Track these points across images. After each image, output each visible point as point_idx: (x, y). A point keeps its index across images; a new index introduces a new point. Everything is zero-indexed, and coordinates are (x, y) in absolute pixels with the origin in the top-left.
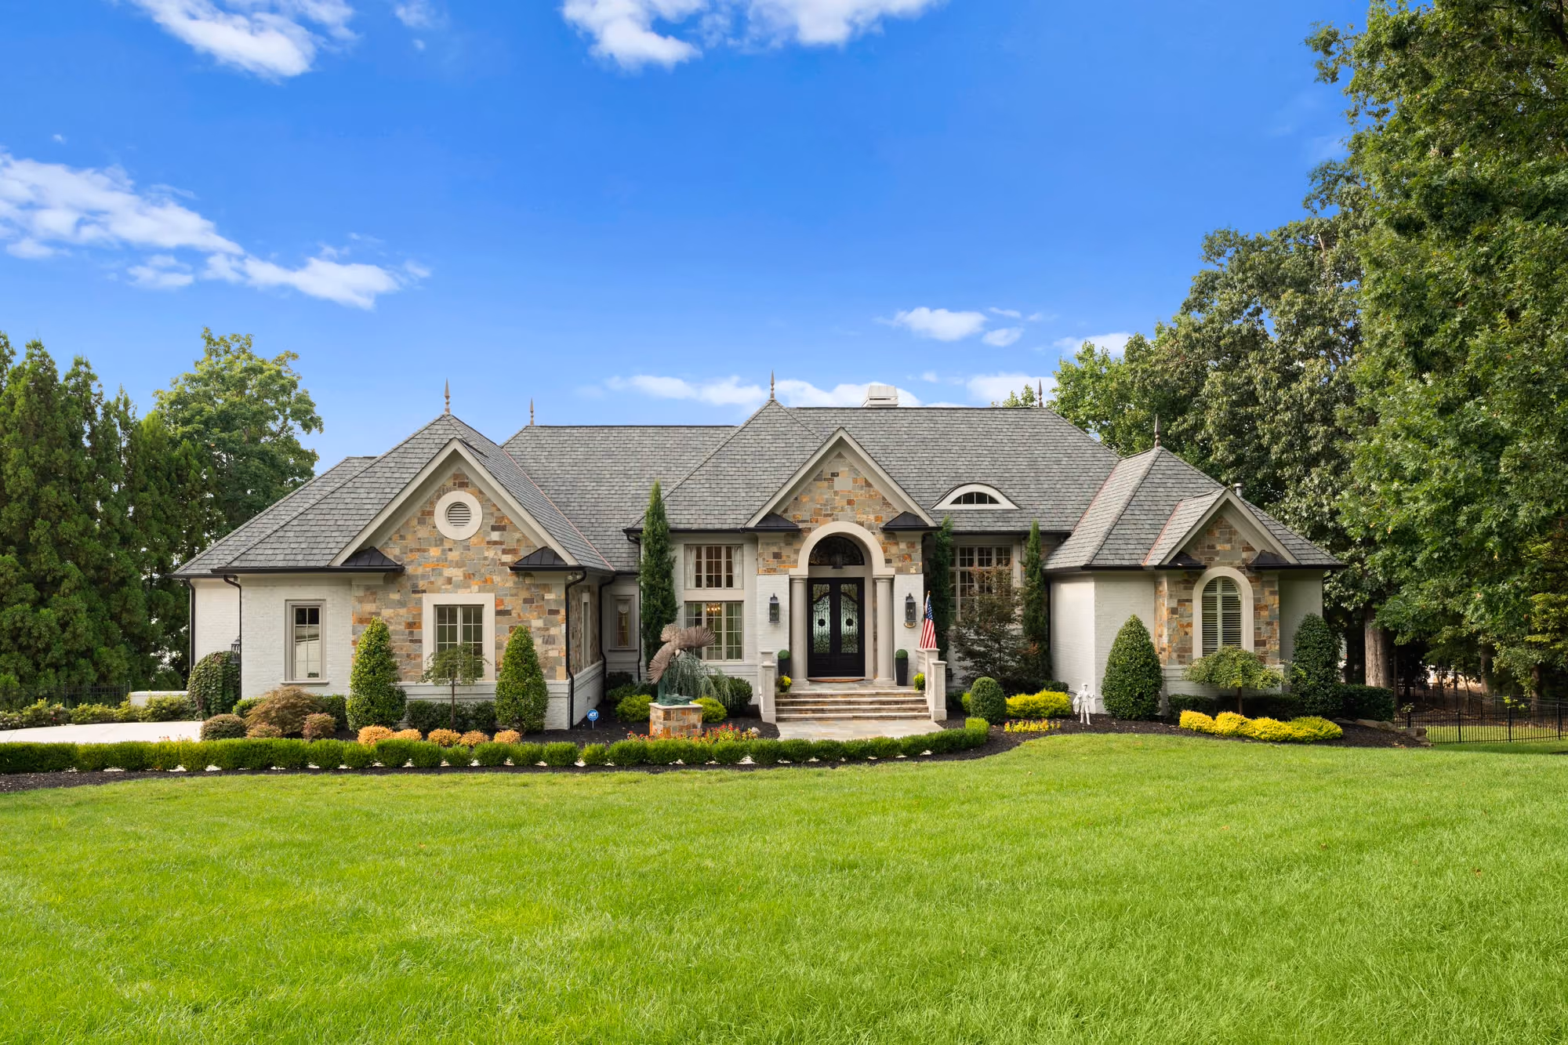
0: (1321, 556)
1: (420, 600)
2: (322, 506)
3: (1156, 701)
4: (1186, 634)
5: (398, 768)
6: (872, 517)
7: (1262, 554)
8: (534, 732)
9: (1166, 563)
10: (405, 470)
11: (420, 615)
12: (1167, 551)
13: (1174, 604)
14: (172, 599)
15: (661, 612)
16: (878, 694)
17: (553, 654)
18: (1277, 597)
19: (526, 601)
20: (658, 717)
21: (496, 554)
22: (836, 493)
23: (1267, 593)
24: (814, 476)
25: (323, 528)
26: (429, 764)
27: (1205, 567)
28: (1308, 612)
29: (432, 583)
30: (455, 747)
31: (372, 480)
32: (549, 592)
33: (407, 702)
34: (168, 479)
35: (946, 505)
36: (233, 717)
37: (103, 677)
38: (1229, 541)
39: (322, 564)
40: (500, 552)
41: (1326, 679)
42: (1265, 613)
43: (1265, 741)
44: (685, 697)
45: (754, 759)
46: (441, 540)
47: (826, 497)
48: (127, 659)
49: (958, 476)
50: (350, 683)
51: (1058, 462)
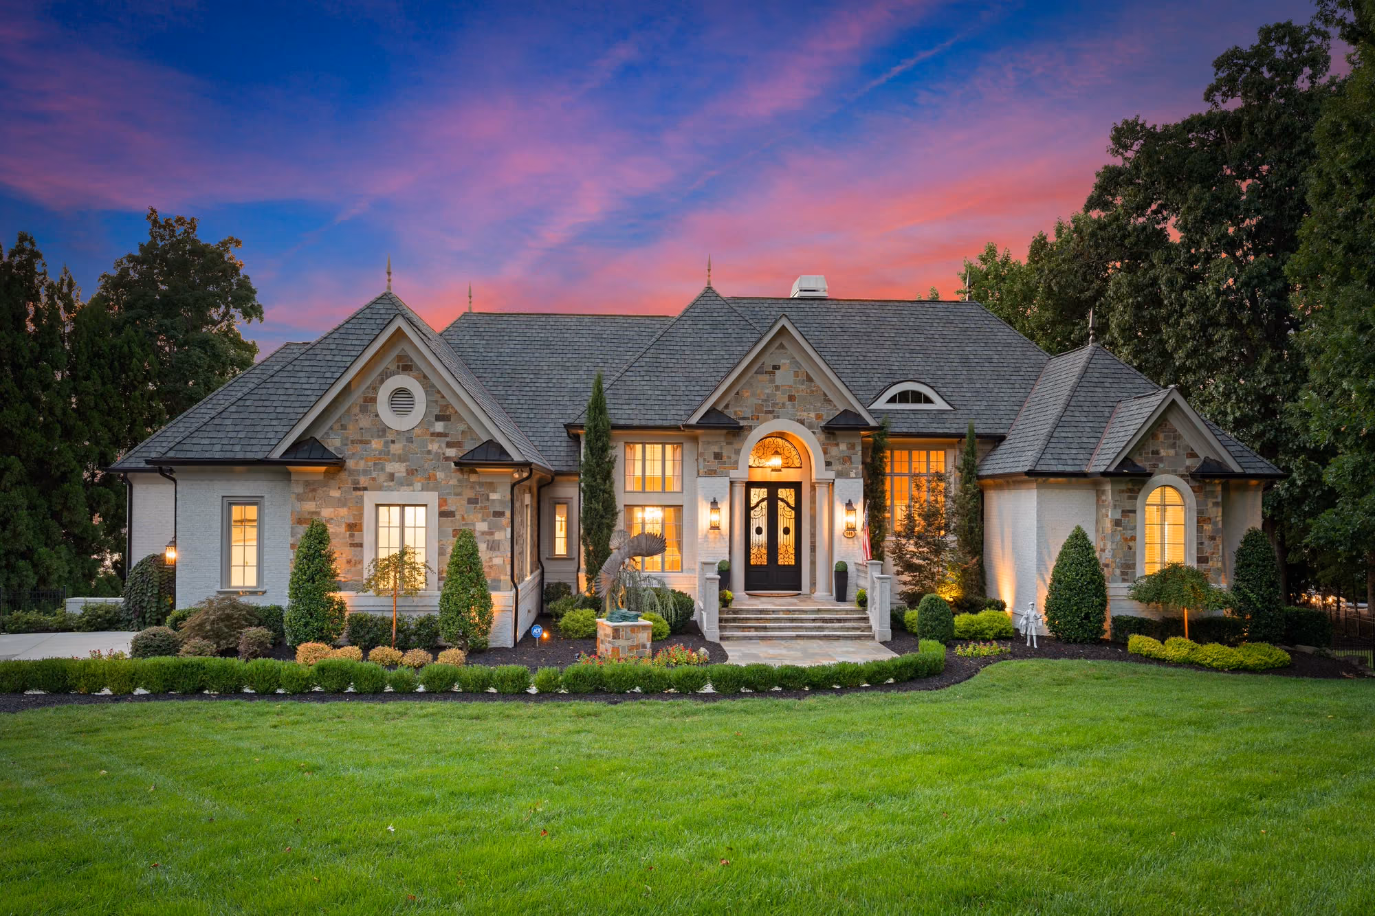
0: (1262, 465)
1: (360, 501)
2: (260, 391)
3: (1102, 621)
4: (1130, 548)
5: (338, 694)
6: (812, 415)
7: (1206, 462)
8: (477, 652)
9: (1112, 469)
10: (345, 353)
11: (361, 516)
12: (1113, 456)
13: (1118, 516)
14: (113, 496)
15: (602, 517)
16: (819, 611)
17: (497, 561)
18: (1220, 509)
19: (470, 501)
20: (606, 635)
21: (440, 447)
22: (777, 388)
23: (1210, 505)
24: (755, 368)
25: (262, 416)
26: (373, 690)
27: (1150, 475)
28: (1250, 527)
29: (374, 479)
30: (400, 670)
31: (312, 363)
32: (494, 491)
33: (347, 614)
34: (110, 368)
35: (881, 404)
36: (166, 629)
37: (43, 580)
38: (1173, 446)
39: (260, 456)
40: (444, 445)
41: (1270, 601)
42: (1208, 527)
43: (1217, 670)
44: (634, 613)
45: (716, 688)
46: (383, 430)
47: (767, 391)
48: (68, 562)
49: (892, 373)
50: (287, 591)
51: (990, 360)
